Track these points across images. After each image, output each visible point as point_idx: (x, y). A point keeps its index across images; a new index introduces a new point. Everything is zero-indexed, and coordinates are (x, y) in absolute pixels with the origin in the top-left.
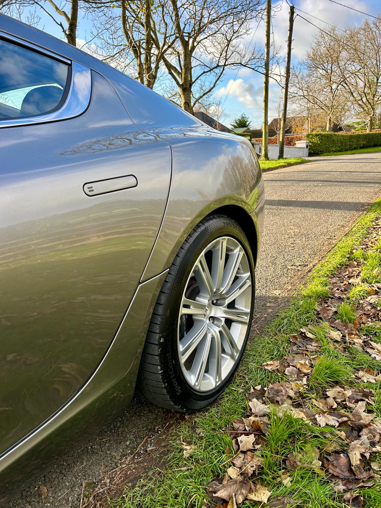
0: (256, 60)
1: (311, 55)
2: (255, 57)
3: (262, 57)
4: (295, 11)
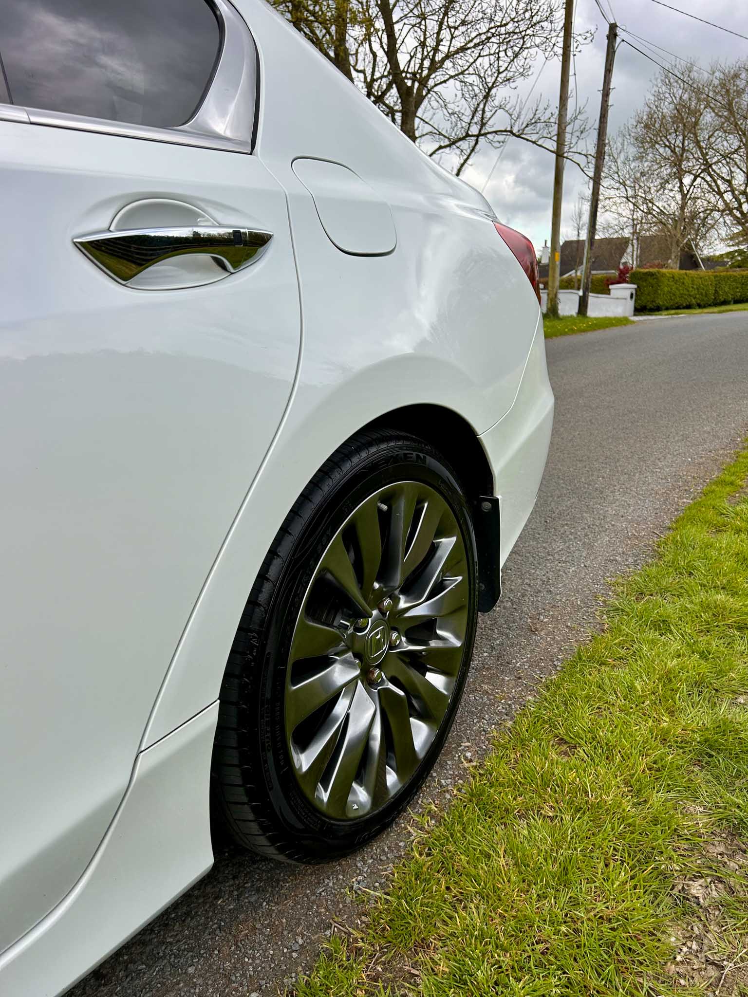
0: (539, 125)
1: (645, 118)
2: (539, 119)
3: (552, 120)
4: (618, 32)
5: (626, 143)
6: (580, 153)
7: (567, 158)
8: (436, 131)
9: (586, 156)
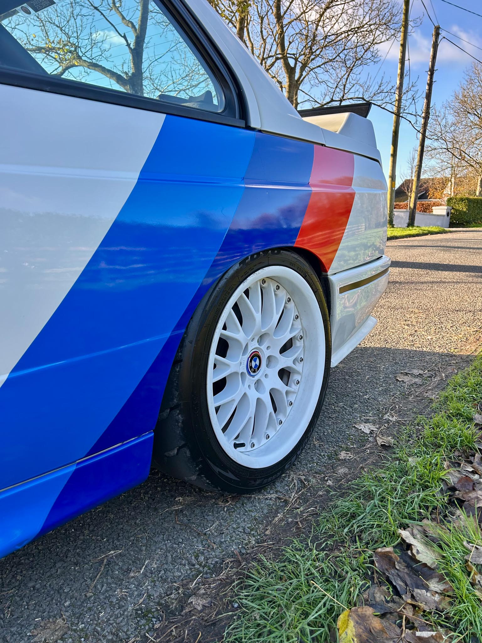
0: (383, 94)
1: (460, 97)
2: (383, 90)
3: (392, 91)
4: (440, 32)
5: (447, 112)
6: (411, 114)
7: (402, 117)
8: (311, 99)
9: (415, 116)
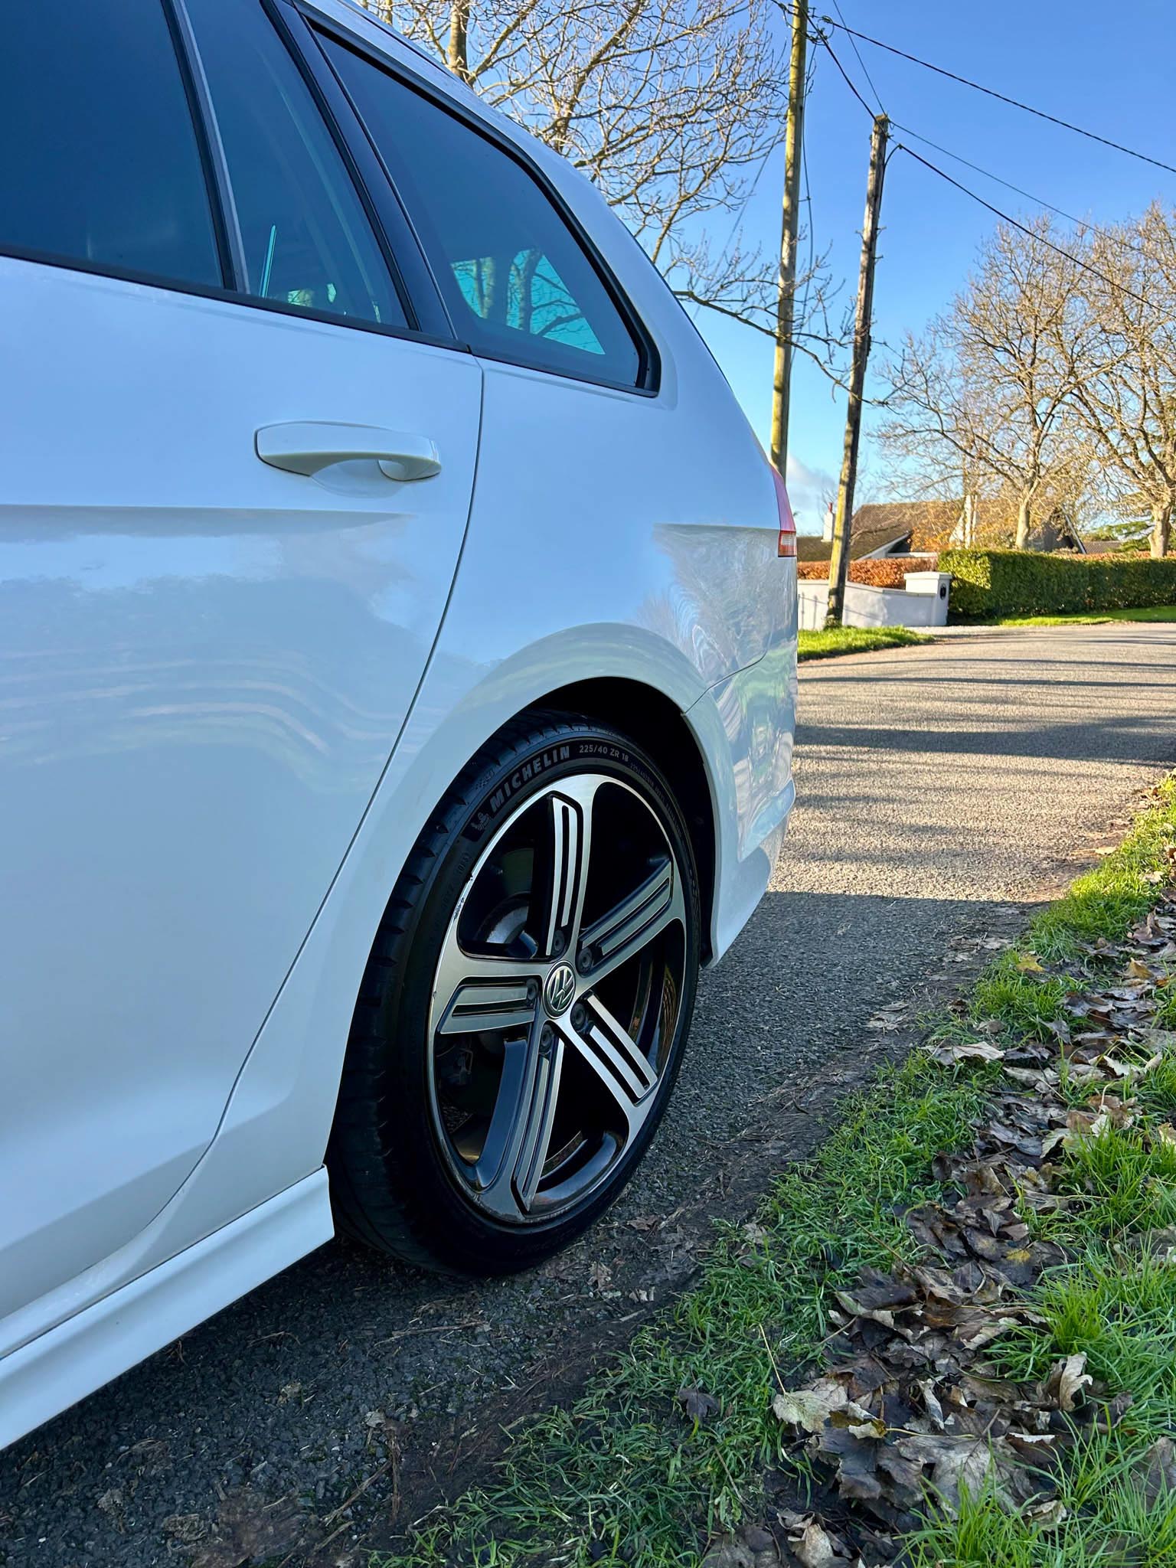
3: (767, 277)
4: (890, 132)
6: (816, 337)
7: (796, 346)
9: (826, 341)
